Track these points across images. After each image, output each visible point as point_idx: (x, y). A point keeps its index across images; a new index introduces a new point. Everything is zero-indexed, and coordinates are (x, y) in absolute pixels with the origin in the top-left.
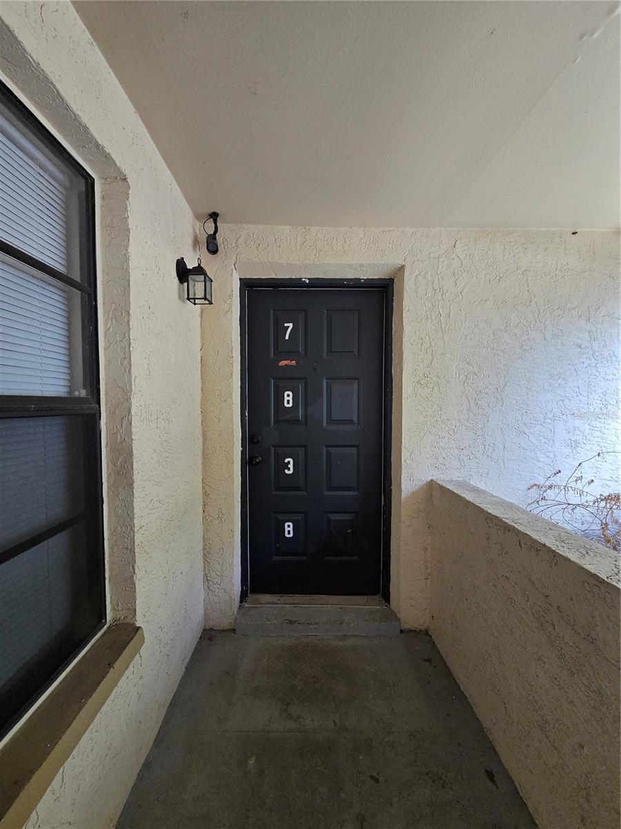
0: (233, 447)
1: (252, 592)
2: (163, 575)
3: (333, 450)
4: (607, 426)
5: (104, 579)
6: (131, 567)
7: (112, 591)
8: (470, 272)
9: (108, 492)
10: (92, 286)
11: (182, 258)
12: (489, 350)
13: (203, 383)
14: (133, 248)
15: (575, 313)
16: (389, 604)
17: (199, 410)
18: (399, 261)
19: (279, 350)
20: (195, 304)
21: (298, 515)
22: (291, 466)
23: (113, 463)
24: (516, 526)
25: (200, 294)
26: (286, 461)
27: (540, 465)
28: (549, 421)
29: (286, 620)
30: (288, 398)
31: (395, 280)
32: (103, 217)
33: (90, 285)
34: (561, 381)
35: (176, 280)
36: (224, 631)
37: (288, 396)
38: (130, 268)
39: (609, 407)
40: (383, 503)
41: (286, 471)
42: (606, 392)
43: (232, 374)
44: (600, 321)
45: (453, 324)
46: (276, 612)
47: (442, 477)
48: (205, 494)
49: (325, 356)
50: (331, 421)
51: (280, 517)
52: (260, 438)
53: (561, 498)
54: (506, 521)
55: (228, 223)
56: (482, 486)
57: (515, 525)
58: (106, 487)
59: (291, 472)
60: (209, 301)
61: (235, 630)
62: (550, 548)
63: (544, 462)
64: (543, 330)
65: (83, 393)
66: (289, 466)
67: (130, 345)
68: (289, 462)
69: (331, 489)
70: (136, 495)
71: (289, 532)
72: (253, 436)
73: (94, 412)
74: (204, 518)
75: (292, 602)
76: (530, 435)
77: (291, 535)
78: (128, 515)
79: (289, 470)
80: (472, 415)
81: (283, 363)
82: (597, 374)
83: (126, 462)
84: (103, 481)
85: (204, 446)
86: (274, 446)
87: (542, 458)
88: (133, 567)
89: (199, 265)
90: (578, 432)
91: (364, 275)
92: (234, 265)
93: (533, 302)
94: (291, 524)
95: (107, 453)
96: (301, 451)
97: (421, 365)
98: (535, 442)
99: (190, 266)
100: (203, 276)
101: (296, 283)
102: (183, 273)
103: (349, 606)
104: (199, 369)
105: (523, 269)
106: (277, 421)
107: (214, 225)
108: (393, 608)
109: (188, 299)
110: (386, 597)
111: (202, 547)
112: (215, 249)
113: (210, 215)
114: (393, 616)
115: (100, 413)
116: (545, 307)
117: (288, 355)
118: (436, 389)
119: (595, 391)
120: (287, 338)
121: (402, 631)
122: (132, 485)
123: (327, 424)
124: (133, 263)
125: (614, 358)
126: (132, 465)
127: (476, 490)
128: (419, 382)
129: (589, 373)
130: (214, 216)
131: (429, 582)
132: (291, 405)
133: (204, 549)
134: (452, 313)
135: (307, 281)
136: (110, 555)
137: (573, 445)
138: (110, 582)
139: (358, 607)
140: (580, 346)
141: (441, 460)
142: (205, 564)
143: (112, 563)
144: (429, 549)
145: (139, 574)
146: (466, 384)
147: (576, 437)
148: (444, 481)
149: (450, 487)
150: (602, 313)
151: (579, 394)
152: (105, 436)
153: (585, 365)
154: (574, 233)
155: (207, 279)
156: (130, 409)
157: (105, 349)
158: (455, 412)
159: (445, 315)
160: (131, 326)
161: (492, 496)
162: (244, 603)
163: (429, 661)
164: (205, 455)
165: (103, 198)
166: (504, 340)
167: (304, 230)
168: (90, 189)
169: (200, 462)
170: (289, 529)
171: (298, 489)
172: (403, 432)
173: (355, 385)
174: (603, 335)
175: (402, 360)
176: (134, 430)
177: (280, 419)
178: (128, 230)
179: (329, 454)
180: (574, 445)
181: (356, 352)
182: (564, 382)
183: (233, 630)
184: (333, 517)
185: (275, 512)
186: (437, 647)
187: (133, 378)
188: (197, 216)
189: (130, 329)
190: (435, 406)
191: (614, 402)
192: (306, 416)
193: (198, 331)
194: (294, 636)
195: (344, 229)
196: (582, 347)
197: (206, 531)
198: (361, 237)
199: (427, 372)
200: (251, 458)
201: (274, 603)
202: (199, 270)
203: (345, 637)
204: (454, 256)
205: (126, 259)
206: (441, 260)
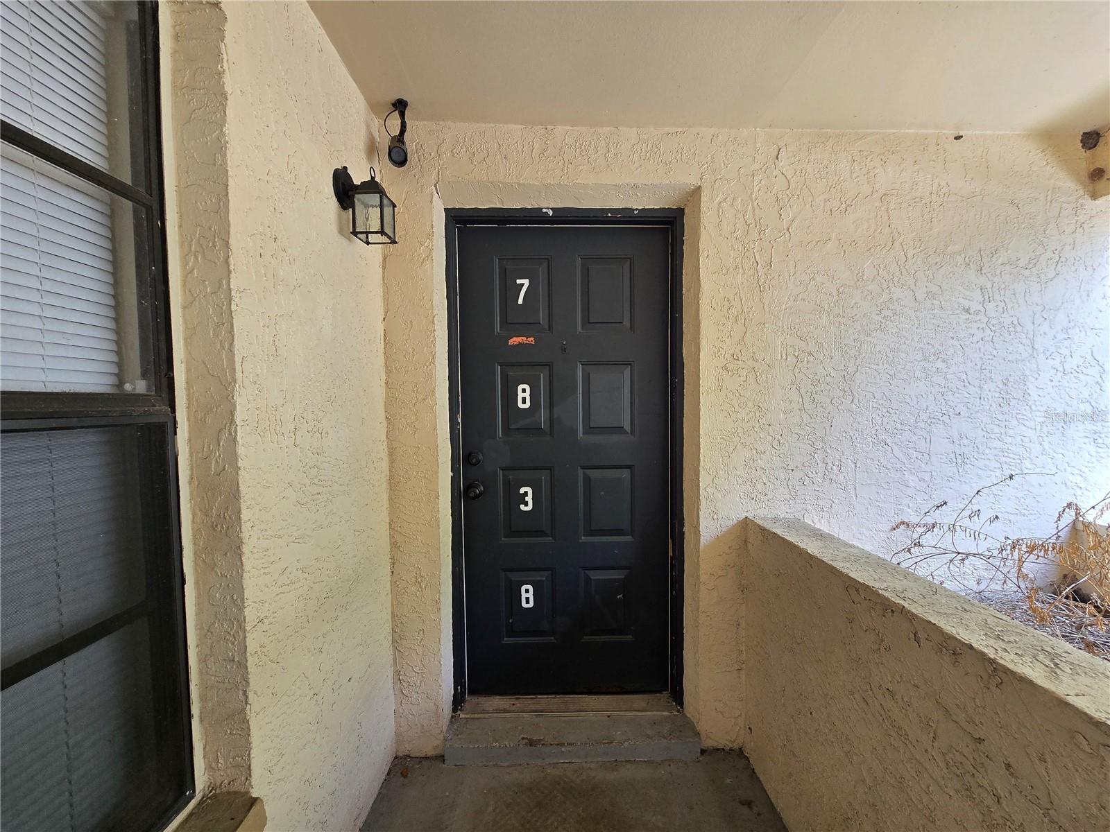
0: (437, 473)
1: (472, 693)
2: (312, 692)
3: (594, 474)
4: (1010, 432)
5: (190, 716)
6: (241, 693)
7: (207, 736)
8: (801, 197)
9: (195, 562)
10: (155, 192)
11: (345, 168)
12: (831, 317)
13: (388, 372)
14: (234, 129)
15: (960, 259)
16: (682, 707)
17: (382, 415)
18: (692, 180)
19: (509, 322)
20: (368, 243)
21: (542, 573)
22: (529, 499)
23: (202, 509)
24: (906, 605)
25: (375, 225)
26: (522, 490)
27: (910, 492)
28: (922, 425)
29: (523, 738)
30: (524, 395)
31: (686, 211)
32: (176, 71)
33: (149, 190)
34: (939, 364)
35: (333, 202)
36: (426, 758)
37: (524, 391)
38: (229, 163)
39: (1013, 402)
40: (670, 553)
41: (522, 507)
42: (1007, 379)
43: (433, 358)
44: (998, 272)
45: (776, 277)
46: (508, 726)
47: (762, 513)
48: (394, 545)
49: (579, 329)
50: (589, 430)
51: (515, 577)
52: (480, 457)
53: (946, 543)
54: (886, 594)
55: (424, 120)
56: (824, 527)
57: (902, 602)
58: (192, 555)
59: (530, 508)
60: (389, 237)
61: (443, 756)
62: (983, 654)
63: (915, 487)
64: (912, 286)
65: (139, 386)
66: (527, 499)
67: (230, 301)
68: (526, 493)
69: (592, 533)
70: (247, 566)
71: (528, 600)
72: (470, 454)
73: (162, 420)
74: (393, 583)
75: (533, 708)
76: (894, 447)
77: (531, 605)
78: (234, 602)
79: (526, 504)
80: (806, 418)
81: (514, 341)
82: (994, 352)
83: (227, 508)
84: (184, 543)
85: (391, 471)
86: (503, 469)
87: (912, 480)
88: (245, 692)
89: (373, 178)
90: (965, 441)
91: (638, 203)
92: (435, 186)
93: (897, 244)
94: (530, 588)
95: (191, 493)
96: (544, 476)
97: (728, 341)
98: (901, 455)
99: (357, 182)
100: (378, 196)
101: (532, 217)
102: (345, 190)
103: (622, 713)
104: (382, 350)
105: (882, 192)
106: (507, 429)
107: (399, 122)
108: (689, 716)
109: (355, 233)
110: (678, 696)
111: (389, 630)
112: (402, 159)
113: (394, 105)
114: (687, 728)
115: (175, 423)
116: (916, 251)
117: (524, 327)
118: (751, 378)
119: (991, 378)
120: (520, 301)
121: (703, 752)
122: (239, 548)
123: (583, 434)
124: (235, 155)
125: (1019, 329)
126: (239, 512)
127: (819, 535)
128: (725, 368)
129: (982, 351)
130: (400, 106)
131: (743, 672)
132: (527, 405)
133: (394, 631)
134: (775, 260)
135: (551, 213)
136: (201, 673)
137: (959, 461)
138: (201, 721)
139: (634, 713)
140: (967, 311)
141: (760, 487)
142: (394, 655)
143: (205, 687)
144: (743, 624)
145: (256, 703)
146: (796, 371)
147: (963, 449)
148: (765, 519)
149: (779, 531)
150: (1000, 261)
151: (967, 384)
152: (187, 462)
153: (975, 339)
154: (958, 138)
155: (385, 201)
156: (232, 414)
157: (184, 308)
158: (781, 412)
159: (764, 264)
160: (232, 267)
161: (846, 545)
162: (459, 712)
163: (748, 804)
164: (393, 484)
165: (176, 37)
166: (854, 302)
167: (544, 131)
168: (149, 19)
169: (384, 497)
170: (527, 596)
171: (540, 533)
172: (701, 446)
173: (627, 373)
174: (1003, 292)
175: (699, 333)
176: (241, 451)
177: (512, 427)
178: (224, 95)
179: (587, 480)
180: (961, 460)
181: (627, 323)
182: (944, 365)
183: (441, 758)
184: (596, 576)
185: (505, 570)
186: (758, 778)
187: (238, 359)
188: (373, 106)
189: (229, 272)
190: (750, 405)
191: (1020, 396)
192: (551, 421)
193: (379, 290)
194: (536, 765)
195: (606, 129)
196: (972, 311)
197: (396, 603)
198: (633, 142)
199: (737, 351)
200: (469, 487)
201: (505, 711)
202: (372, 187)
203: (615, 765)
204: (776, 172)
205: (220, 146)
206: (757, 178)
